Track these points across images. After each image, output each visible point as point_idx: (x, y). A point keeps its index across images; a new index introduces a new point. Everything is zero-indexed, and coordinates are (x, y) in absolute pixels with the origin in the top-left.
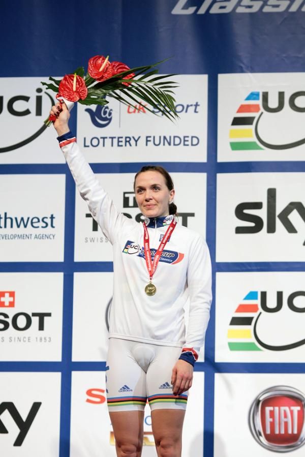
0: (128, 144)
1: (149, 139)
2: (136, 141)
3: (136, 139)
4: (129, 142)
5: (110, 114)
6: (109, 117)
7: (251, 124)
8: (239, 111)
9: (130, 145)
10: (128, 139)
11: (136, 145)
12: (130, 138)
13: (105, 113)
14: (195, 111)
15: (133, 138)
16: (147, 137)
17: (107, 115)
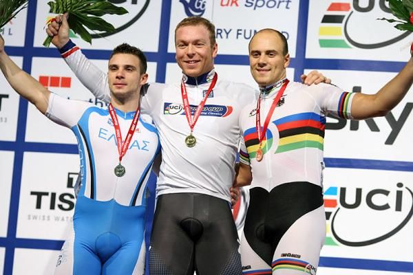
0: (219, 36)
1: (240, 32)
2: (227, 34)
3: (228, 31)
4: (220, 34)
5: (203, 6)
6: (202, 9)
7: (341, 22)
8: (330, 9)
9: (221, 37)
10: (219, 31)
11: (227, 37)
12: (221, 30)
13: (199, 4)
14: (287, 8)
15: (225, 30)
16: (238, 30)
17: (201, 7)
